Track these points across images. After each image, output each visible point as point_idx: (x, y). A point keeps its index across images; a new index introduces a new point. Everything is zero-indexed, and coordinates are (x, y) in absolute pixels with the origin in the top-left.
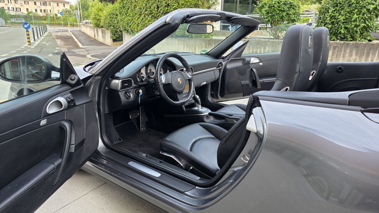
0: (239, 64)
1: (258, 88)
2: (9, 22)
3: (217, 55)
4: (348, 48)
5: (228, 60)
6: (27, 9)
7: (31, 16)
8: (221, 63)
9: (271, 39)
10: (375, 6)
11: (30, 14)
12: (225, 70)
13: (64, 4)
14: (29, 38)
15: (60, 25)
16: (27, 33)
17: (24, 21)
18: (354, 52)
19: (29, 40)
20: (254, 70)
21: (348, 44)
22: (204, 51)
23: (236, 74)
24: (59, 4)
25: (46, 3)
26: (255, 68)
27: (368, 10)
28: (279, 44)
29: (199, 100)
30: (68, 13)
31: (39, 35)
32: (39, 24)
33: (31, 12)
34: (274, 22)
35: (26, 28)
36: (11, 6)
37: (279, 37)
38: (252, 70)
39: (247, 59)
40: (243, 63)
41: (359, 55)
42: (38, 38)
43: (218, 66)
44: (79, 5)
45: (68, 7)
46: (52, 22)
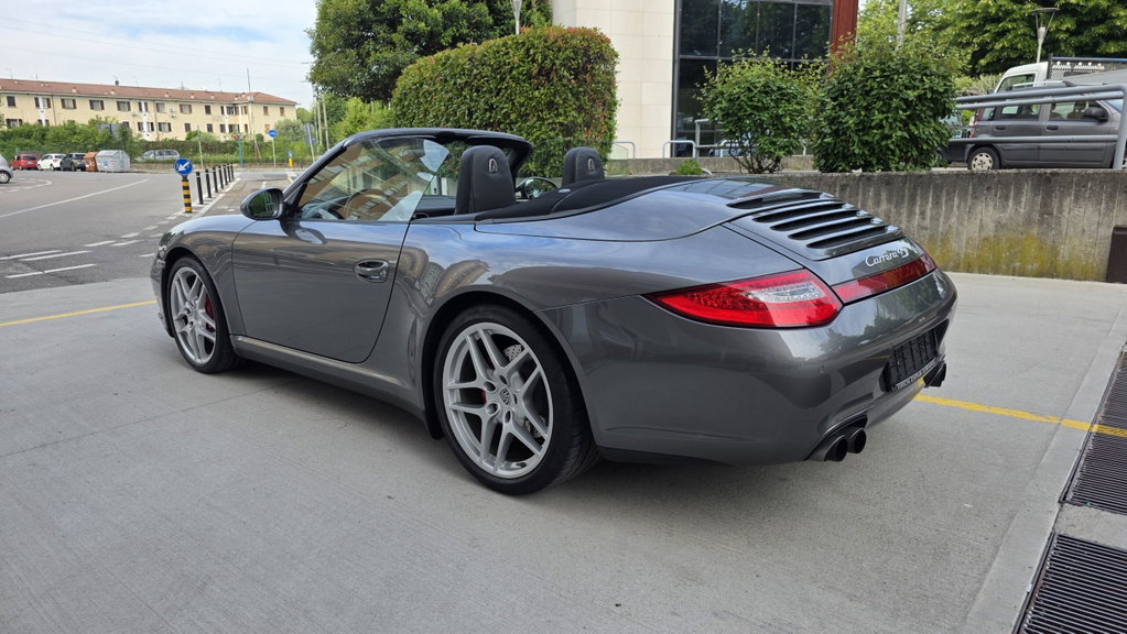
2: (139, 159)
4: (870, 186)
6: (188, 127)
7: (196, 143)
10: (921, 92)
11: (193, 139)
13: (282, 109)
14: (187, 196)
15: (267, 162)
16: (185, 184)
17: (177, 157)
18: (884, 196)
19: (187, 201)
21: (869, 179)
24: (270, 109)
25: (236, 108)
27: (906, 101)
30: (291, 131)
31: (213, 190)
32: (216, 164)
33: (196, 134)
35: (181, 172)
36: (145, 118)
41: (894, 202)
42: (210, 196)
44: (322, 108)
45: (291, 115)
46: (250, 157)
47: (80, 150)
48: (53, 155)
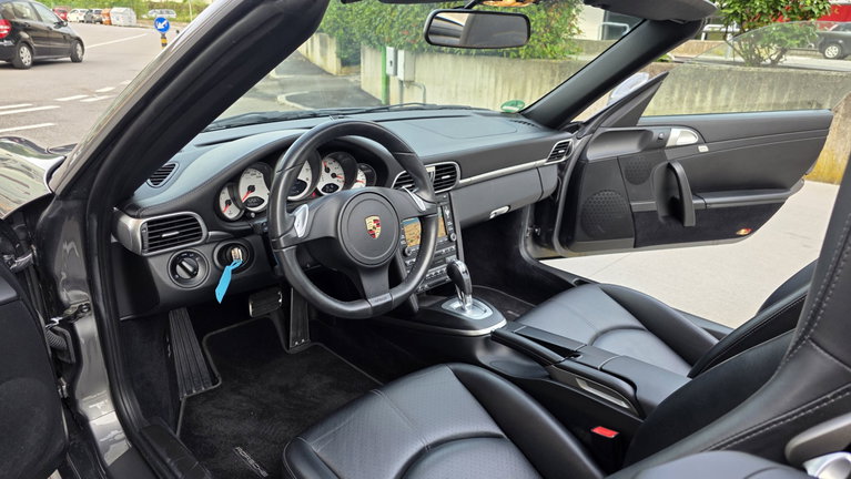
0: (630, 147)
1: (687, 224)
3: (556, 118)
5: (593, 132)
8: (565, 146)
9: (735, 63)
12: (581, 163)
16: (164, 41)
20: (679, 169)
22: (515, 104)
23: (617, 179)
26: (681, 162)
28: (760, 79)
29: (466, 277)
34: (749, 18)
35: (160, 30)
37: (760, 58)
38: (670, 168)
39: (657, 133)
40: (641, 144)
43: (556, 155)
47: (100, 7)
48: (79, 10)
